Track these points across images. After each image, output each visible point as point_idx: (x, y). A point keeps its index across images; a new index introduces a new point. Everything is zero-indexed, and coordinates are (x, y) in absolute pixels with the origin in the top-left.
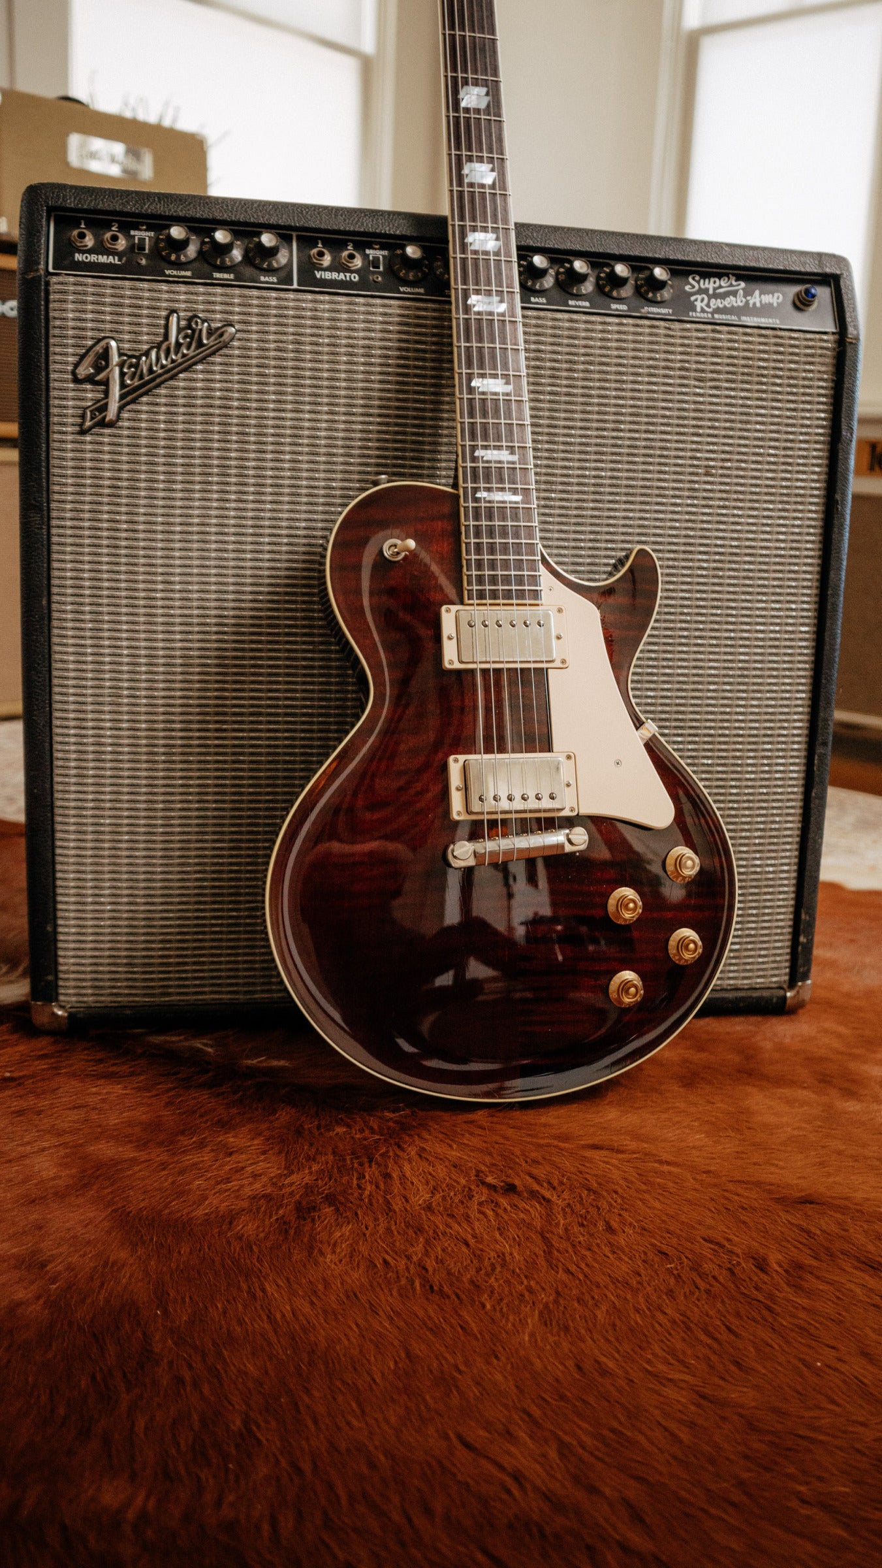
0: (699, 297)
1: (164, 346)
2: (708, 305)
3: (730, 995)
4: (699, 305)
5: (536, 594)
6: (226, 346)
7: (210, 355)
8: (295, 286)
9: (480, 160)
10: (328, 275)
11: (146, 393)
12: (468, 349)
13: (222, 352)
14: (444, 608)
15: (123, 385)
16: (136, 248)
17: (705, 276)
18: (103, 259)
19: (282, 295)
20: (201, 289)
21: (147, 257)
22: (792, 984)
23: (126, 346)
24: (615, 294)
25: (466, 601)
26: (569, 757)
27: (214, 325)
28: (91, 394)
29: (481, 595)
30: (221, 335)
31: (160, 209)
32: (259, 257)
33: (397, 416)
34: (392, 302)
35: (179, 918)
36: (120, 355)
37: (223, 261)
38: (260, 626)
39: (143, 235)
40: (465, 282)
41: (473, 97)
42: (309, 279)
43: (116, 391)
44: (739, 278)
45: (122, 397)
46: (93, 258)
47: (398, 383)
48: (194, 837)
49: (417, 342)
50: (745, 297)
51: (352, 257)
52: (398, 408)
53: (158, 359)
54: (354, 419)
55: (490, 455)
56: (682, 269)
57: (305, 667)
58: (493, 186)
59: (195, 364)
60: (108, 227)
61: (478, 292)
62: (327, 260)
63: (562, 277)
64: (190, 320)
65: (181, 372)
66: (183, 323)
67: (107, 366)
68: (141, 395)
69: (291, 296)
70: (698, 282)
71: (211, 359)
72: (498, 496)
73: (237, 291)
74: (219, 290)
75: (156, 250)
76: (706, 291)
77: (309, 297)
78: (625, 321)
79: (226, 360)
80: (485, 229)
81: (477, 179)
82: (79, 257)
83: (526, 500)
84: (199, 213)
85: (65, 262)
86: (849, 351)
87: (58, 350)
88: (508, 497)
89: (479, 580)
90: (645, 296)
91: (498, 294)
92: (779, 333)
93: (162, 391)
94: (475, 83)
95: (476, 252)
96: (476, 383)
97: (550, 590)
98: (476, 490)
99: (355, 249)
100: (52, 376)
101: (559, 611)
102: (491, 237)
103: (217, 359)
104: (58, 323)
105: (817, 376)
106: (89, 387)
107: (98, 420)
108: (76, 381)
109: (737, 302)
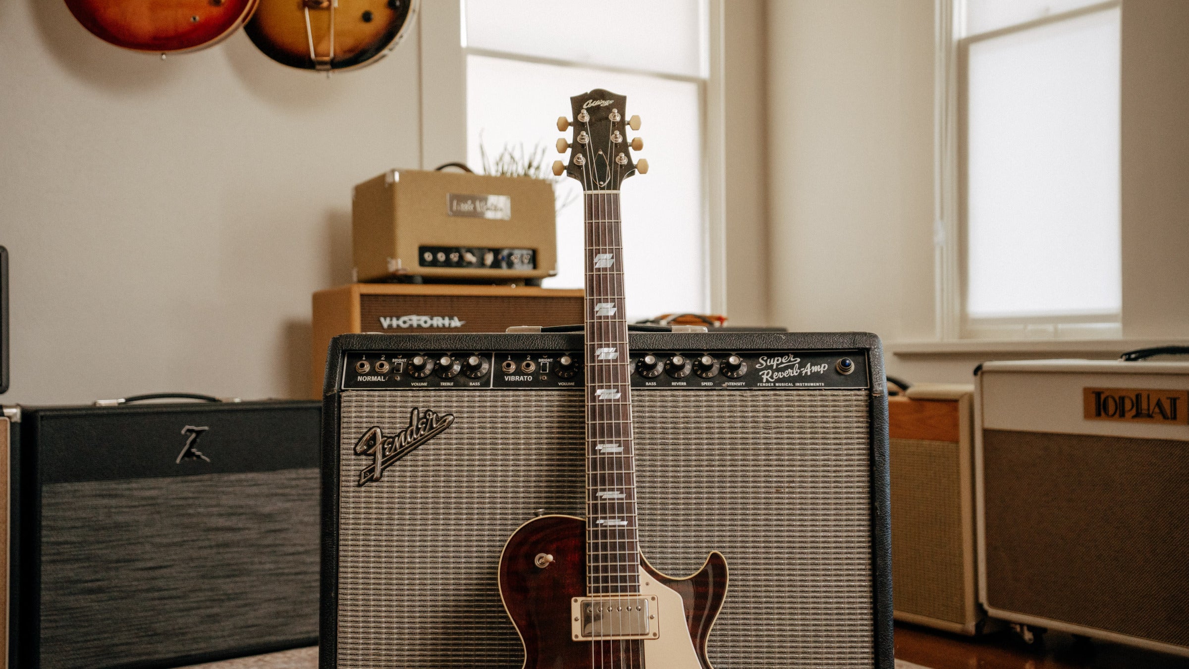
0: (766, 372)
1: (409, 432)
2: (772, 377)
4: (765, 377)
5: (635, 589)
6: (448, 427)
7: (438, 434)
8: (491, 387)
9: (606, 301)
10: (512, 378)
11: (399, 459)
12: (594, 425)
13: (446, 431)
14: (573, 599)
15: (384, 456)
16: (394, 370)
17: (770, 356)
18: (374, 379)
19: (483, 393)
20: (433, 393)
21: (401, 375)
23: (387, 431)
24: (704, 375)
25: (588, 594)
27: (440, 415)
28: (365, 462)
29: (597, 590)
30: (445, 421)
31: (409, 345)
32: (469, 371)
33: (559, 465)
34: (554, 393)
36: (383, 437)
37: (447, 375)
39: (400, 361)
40: (593, 381)
41: (604, 261)
42: (501, 382)
43: (379, 459)
44: (796, 355)
45: (383, 463)
46: (368, 378)
47: (558, 444)
49: (570, 417)
50: (799, 368)
51: (528, 365)
52: (558, 460)
53: (406, 438)
54: (530, 468)
55: (607, 495)
56: (751, 354)
58: (614, 317)
59: (429, 439)
60: (379, 358)
61: (601, 387)
62: (513, 367)
63: (668, 368)
64: (426, 413)
65: (420, 445)
66: (421, 415)
67: (375, 444)
68: (396, 461)
69: (489, 393)
70: (766, 361)
71: (438, 436)
72: (610, 522)
73: (455, 393)
74: (444, 393)
75: (406, 370)
76: (771, 367)
77: (500, 393)
78: (711, 393)
79: (449, 436)
80: (608, 346)
81: (603, 313)
82: (360, 379)
83: (630, 524)
84: (433, 346)
85: (352, 382)
86: (876, 403)
87: (345, 436)
88: (617, 522)
89: (596, 580)
90: (725, 375)
91: (616, 387)
92: (824, 392)
93: (409, 457)
94: (605, 252)
95: (601, 361)
96: (599, 447)
97: (647, 584)
98: (596, 519)
99: (532, 359)
100: (342, 452)
101: (653, 599)
102: (612, 350)
103: (443, 436)
104: (346, 420)
105: (855, 419)
106: (364, 457)
107: (369, 477)
108: (356, 454)
109: (794, 372)
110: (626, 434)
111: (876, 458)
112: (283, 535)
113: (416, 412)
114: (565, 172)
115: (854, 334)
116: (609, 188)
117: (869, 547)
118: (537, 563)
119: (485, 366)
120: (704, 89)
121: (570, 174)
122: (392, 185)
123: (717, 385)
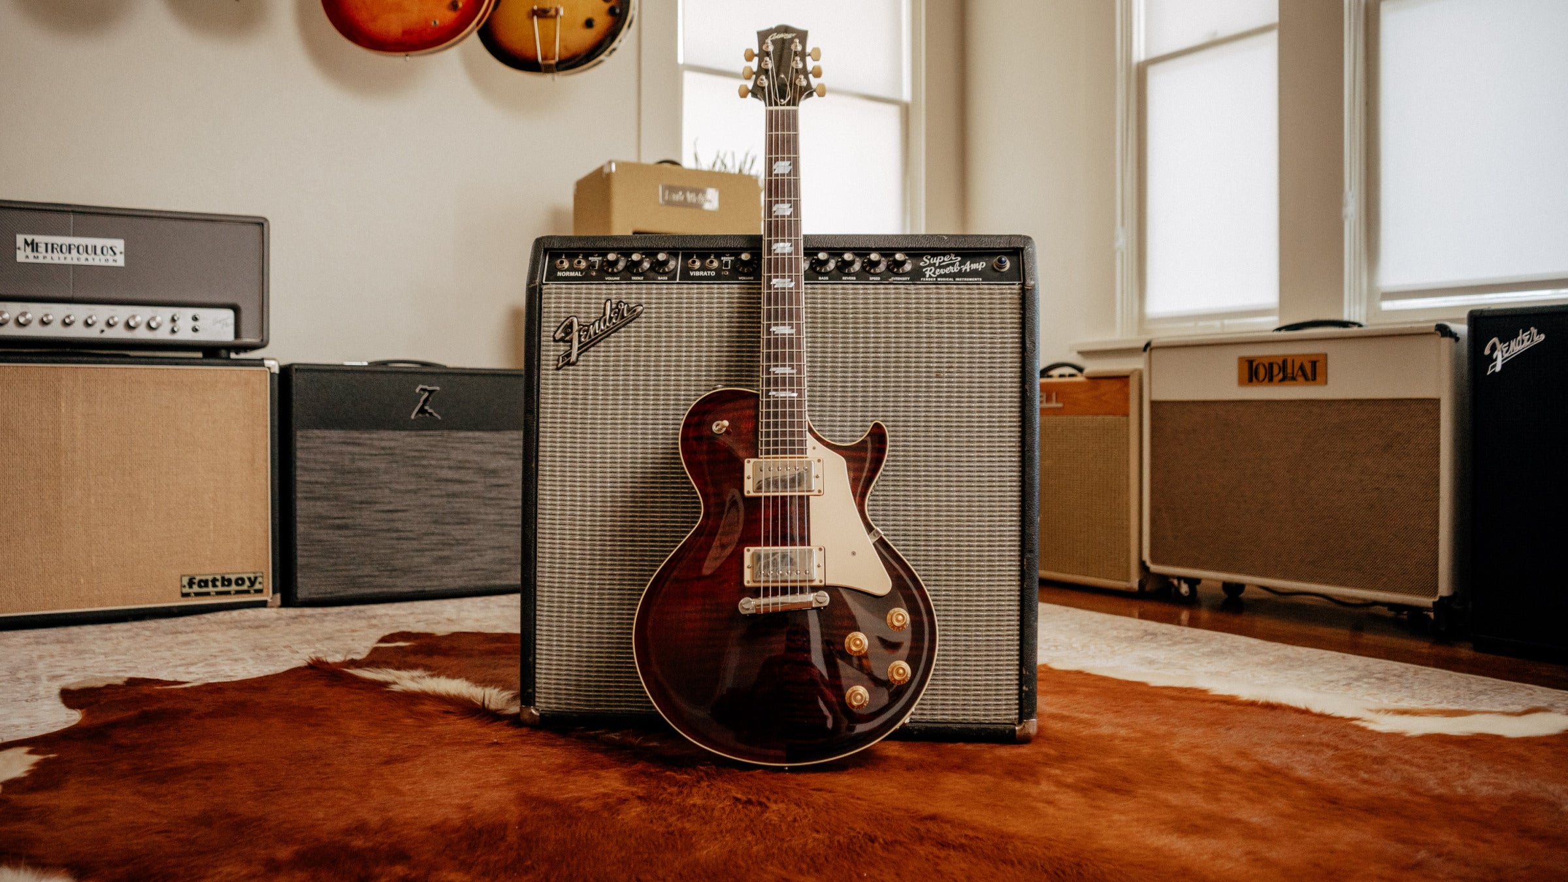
0: (929, 269)
1: (602, 321)
2: (934, 273)
3: (974, 727)
4: (928, 273)
5: (802, 452)
6: (638, 316)
7: (628, 323)
8: (678, 281)
9: (783, 202)
10: (697, 274)
11: (593, 346)
12: (769, 310)
14: (746, 460)
15: (580, 342)
16: (591, 266)
17: (933, 255)
18: (572, 274)
19: (670, 286)
20: (624, 286)
21: (596, 271)
22: (1020, 721)
23: (583, 320)
24: (872, 271)
25: (760, 455)
26: (820, 549)
27: (631, 306)
28: (563, 347)
29: (768, 452)
30: (635, 311)
31: (604, 244)
32: (658, 267)
33: (738, 352)
34: (735, 286)
35: (607, 657)
36: (579, 325)
37: (637, 270)
38: (656, 478)
39: (596, 259)
40: (769, 271)
41: (782, 167)
42: (686, 276)
43: (576, 345)
44: (957, 255)
45: (579, 349)
46: (567, 274)
48: (616, 607)
49: (749, 308)
50: (959, 266)
51: (712, 262)
53: (599, 326)
55: (779, 370)
56: (915, 253)
57: (683, 503)
58: (790, 216)
59: (621, 328)
60: (577, 256)
61: (777, 277)
62: (698, 264)
63: (839, 264)
64: (617, 304)
65: (612, 333)
66: (614, 306)
67: (572, 332)
68: (590, 347)
69: (675, 286)
70: (929, 259)
71: (629, 325)
72: (781, 394)
73: (644, 286)
74: (634, 286)
75: (601, 266)
76: (934, 265)
77: (685, 286)
78: (878, 286)
79: (638, 325)
80: (784, 241)
81: (780, 213)
82: (559, 274)
83: (800, 395)
84: (627, 245)
85: (552, 276)
86: (1027, 294)
87: (546, 324)
88: (787, 394)
89: (768, 443)
90: (892, 271)
91: (790, 277)
92: (981, 286)
93: (602, 344)
94: (783, 159)
95: (777, 254)
96: (773, 329)
97: (814, 448)
98: (768, 391)
99: (715, 258)
100: (542, 339)
101: (819, 461)
102: (787, 244)
103: (633, 324)
104: (546, 310)
105: (1009, 311)
106: (562, 344)
107: (566, 361)
108: (555, 341)
109: (955, 269)
110: (798, 318)
111: (1028, 345)
112: (506, 490)
113: (608, 304)
114: (750, 94)
115: (1010, 236)
116: (788, 104)
117: (1020, 426)
118: (715, 428)
119: (672, 264)
120: (906, 111)
121: (755, 95)
122: (609, 175)
123: (884, 278)
